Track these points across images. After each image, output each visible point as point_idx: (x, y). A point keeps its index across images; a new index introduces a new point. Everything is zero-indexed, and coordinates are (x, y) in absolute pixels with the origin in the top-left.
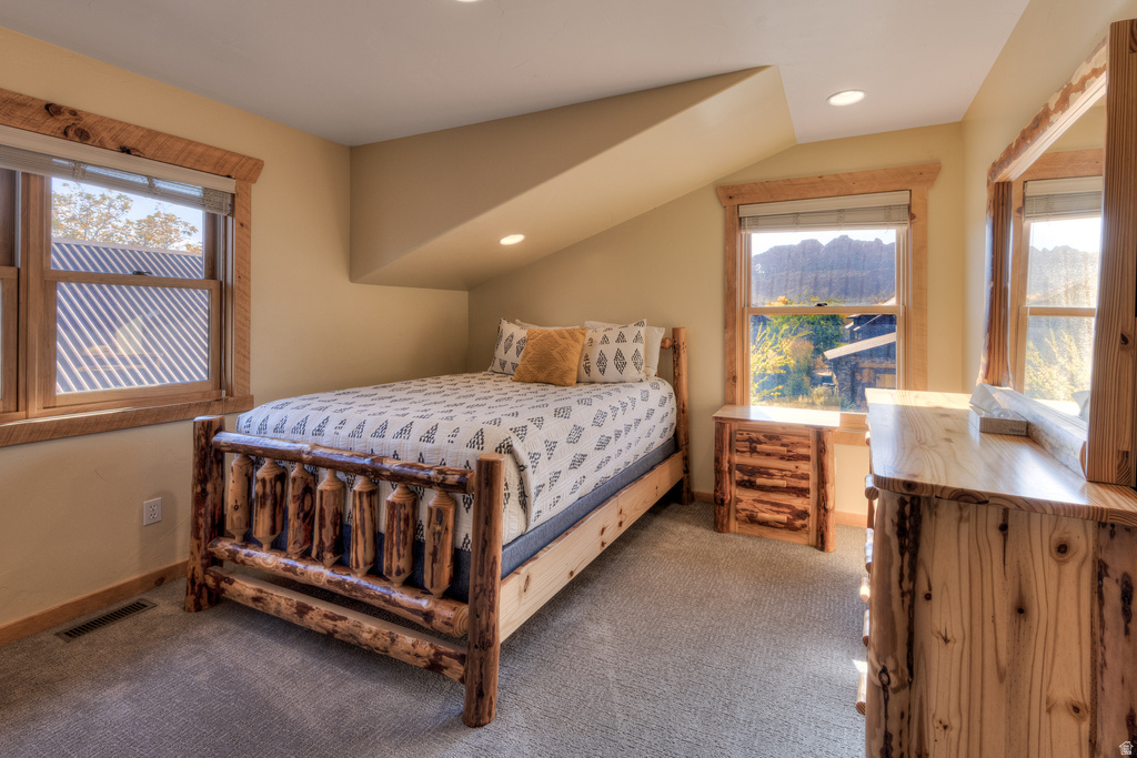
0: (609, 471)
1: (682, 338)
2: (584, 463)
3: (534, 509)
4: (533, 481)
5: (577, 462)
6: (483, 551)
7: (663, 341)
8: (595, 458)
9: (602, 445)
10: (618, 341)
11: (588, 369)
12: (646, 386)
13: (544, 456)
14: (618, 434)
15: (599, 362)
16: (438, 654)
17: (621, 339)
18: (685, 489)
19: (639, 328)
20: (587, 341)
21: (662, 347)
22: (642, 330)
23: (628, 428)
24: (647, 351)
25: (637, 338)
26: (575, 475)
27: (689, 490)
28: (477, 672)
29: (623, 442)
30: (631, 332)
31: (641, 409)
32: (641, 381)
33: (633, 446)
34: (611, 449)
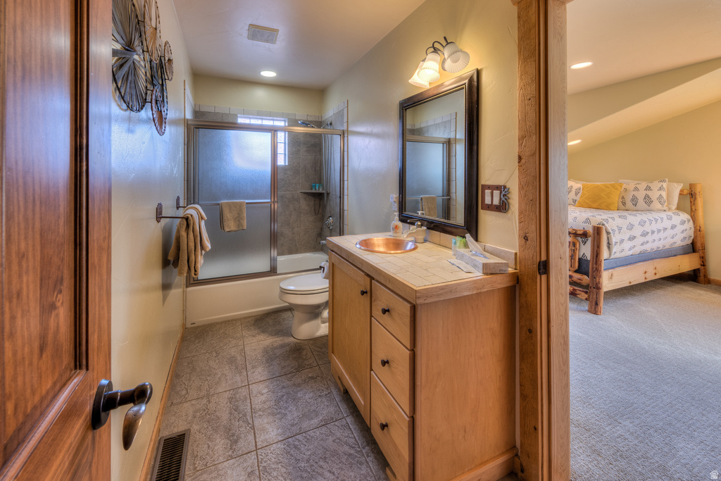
0: (648, 247)
1: (698, 189)
2: (635, 240)
3: (614, 250)
4: (614, 240)
5: (632, 238)
6: (597, 256)
7: (681, 191)
8: (640, 240)
9: (644, 234)
10: (646, 189)
11: (624, 204)
12: (670, 213)
13: (617, 232)
14: (653, 232)
15: (632, 200)
16: (574, 289)
17: (648, 188)
18: (702, 274)
19: (662, 183)
20: (623, 189)
21: (680, 194)
22: (665, 185)
23: (659, 231)
24: (669, 195)
25: (660, 189)
26: (630, 244)
27: (705, 276)
28: (595, 296)
29: (656, 236)
30: (655, 185)
31: (668, 224)
32: (665, 211)
33: (662, 240)
34: (649, 238)
